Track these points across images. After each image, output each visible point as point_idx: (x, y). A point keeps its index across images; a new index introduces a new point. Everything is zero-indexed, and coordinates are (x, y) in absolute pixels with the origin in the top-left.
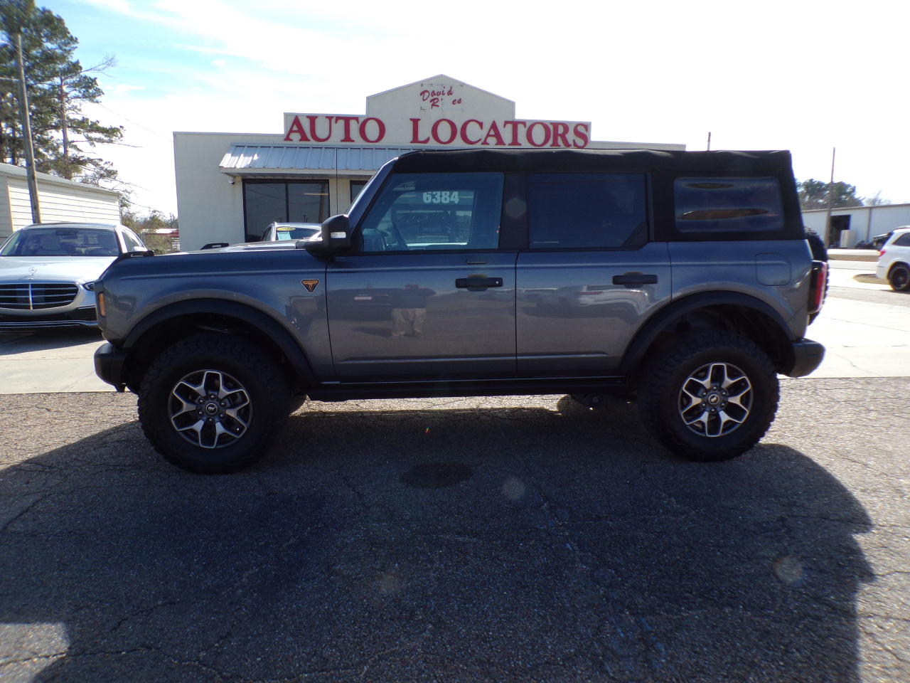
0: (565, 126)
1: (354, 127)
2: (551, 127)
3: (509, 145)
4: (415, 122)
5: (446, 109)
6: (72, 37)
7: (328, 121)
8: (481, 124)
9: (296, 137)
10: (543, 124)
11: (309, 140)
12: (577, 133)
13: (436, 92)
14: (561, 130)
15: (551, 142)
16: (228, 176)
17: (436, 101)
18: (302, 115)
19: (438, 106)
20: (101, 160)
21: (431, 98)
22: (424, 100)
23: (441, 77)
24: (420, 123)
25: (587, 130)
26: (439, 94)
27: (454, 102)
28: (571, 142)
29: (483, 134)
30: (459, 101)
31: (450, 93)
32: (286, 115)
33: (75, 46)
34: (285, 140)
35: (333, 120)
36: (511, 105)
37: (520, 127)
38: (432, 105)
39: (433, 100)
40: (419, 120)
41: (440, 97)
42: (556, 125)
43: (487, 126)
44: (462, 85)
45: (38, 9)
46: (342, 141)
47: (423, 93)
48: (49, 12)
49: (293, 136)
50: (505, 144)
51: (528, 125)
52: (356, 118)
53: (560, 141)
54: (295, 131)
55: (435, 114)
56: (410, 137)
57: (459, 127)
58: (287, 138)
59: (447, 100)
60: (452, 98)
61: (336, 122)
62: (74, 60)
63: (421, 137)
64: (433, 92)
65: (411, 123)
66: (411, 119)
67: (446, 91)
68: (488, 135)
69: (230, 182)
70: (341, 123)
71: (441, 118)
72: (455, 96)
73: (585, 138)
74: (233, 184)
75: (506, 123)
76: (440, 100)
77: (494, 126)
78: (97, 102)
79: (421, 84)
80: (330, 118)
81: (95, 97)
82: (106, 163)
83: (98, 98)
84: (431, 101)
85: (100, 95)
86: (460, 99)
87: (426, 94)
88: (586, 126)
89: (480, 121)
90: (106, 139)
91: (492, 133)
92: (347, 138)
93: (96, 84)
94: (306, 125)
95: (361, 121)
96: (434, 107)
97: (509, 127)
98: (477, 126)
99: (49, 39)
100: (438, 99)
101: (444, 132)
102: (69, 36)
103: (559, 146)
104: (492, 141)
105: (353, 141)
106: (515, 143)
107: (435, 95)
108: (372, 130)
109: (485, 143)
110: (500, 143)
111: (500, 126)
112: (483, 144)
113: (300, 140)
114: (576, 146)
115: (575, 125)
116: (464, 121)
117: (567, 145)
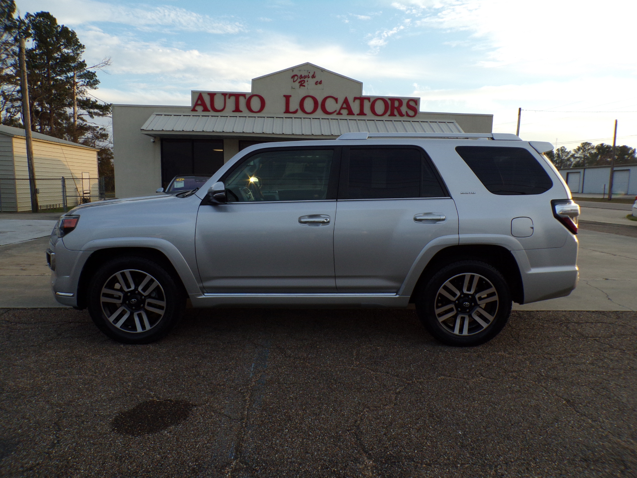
0: (400, 100)
1: (242, 102)
2: (389, 102)
3: (358, 115)
4: (287, 98)
5: (311, 88)
6: (81, 44)
7: (223, 97)
8: (336, 100)
9: (199, 108)
10: (383, 99)
11: (209, 111)
12: (409, 106)
13: (303, 76)
14: (396, 104)
15: (389, 113)
16: (150, 137)
17: (303, 82)
18: (205, 92)
19: (304, 86)
20: (98, 127)
21: (299, 80)
22: (294, 82)
23: (308, 64)
24: (291, 99)
25: (416, 105)
26: (305, 77)
27: (316, 83)
28: (404, 112)
29: (337, 107)
30: (320, 83)
31: (313, 77)
32: (193, 93)
33: (82, 50)
34: (192, 110)
35: (227, 97)
36: (359, 85)
37: (366, 102)
38: (301, 85)
39: (301, 81)
40: (290, 96)
41: (306, 80)
42: (393, 100)
43: (341, 101)
44: (322, 70)
45: (59, 26)
46: (233, 111)
47: (293, 77)
48: (66, 28)
49: (198, 108)
50: (354, 114)
51: (372, 100)
52: (244, 95)
53: (396, 112)
54: (199, 105)
55: (302, 92)
56: (283, 109)
57: (320, 101)
58: (194, 110)
59: (310, 82)
60: (315, 80)
61: (229, 98)
62: (81, 60)
63: (292, 109)
64: (301, 76)
65: (284, 99)
66: (284, 96)
67: (311, 75)
68: (342, 108)
69: (152, 140)
70: (233, 99)
71: (307, 95)
72: (318, 79)
73: (415, 110)
74: (154, 142)
75: (355, 98)
76: (306, 81)
77: (346, 101)
78: (95, 88)
79: (292, 69)
80: (225, 94)
81: (94, 85)
82: (101, 129)
83: (96, 86)
84: (299, 83)
85: (97, 84)
86: (321, 81)
87: (296, 78)
88: (416, 101)
89: (336, 97)
90: (101, 113)
91: (345, 106)
92: (237, 110)
93: (95, 76)
94: (207, 100)
95: (247, 97)
96: (302, 87)
97: (358, 102)
98: (334, 101)
99: (66, 46)
100: (304, 81)
101: (309, 105)
102: (79, 44)
103: (396, 116)
104: (344, 112)
105: (241, 112)
106: (362, 113)
107: (302, 78)
108: (255, 104)
109: (339, 113)
110: (351, 113)
111: (350, 100)
112: (337, 114)
113: (203, 111)
114: (408, 115)
115: (407, 100)
116: (323, 98)
117: (401, 115)
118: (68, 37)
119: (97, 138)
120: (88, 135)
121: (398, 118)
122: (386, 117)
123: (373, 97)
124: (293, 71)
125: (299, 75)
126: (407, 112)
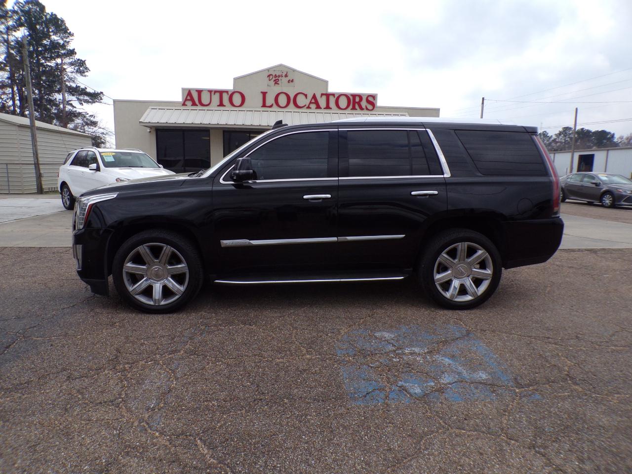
0: (360, 97)
1: (226, 97)
2: (351, 98)
3: (324, 108)
4: (264, 94)
5: (284, 87)
6: (70, 32)
7: (209, 94)
8: (306, 96)
9: (189, 103)
10: (346, 95)
11: (197, 105)
12: (368, 101)
13: (277, 75)
14: (357, 99)
15: (351, 107)
16: (147, 128)
18: (193, 89)
19: (278, 84)
20: (87, 114)
21: (274, 79)
22: (270, 80)
23: (281, 65)
24: (267, 95)
25: (374, 99)
26: (279, 76)
27: (289, 82)
28: (364, 107)
29: (307, 102)
30: (292, 81)
31: (286, 76)
32: (183, 90)
33: (72, 38)
34: (183, 105)
35: (213, 93)
36: (325, 83)
37: (331, 98)
38: (275, 83)
39: (276, 80)
40: (266, 93)
41: (280, 79)
42: (354, 96)
43: (310, 96)
44: (294, 71)
45: (48, 14)
46: (218, 106)
47: (269, 76)
48: (55, 15)
49: (187, 103)
50: (321, 108)
51: (336, 96)
52: (227, 92)
53: (357, 106)
54: (189, 100)
55: (277, 89)
56: (261, 104)
57: (292, 97)
59: (284, 80)
60: (288, 79)
62: (71, 48)
63: (268, 104)
64: (276, 75)
65: (261, 96)
66: (261, 92)
67: (284, 75)
68: (311, 103)
70: (218, 95)
71: (281, 92)
72: (290, 78)
73: (373, 104)
74: (150, 132)
75: (322, 95)
77: (314, 97)
78: (85, 76)
79: (268, 70)
80: (210, 91)
81: (84, 72)
82: (90, 116)
83: (86, 74)
84: (274, 81)
85: (87, 71)
87: (271, 77)
88: (374, 97)
89: (306, 94)
90: (90, 100)
91: (313, 101)
92: (221, 104)
93: (85, 64)
94: (195, 96)
95: (230, 93)
96: (276, 85)
97: (324, 98)
98: (303, 97)
99: (55, 34)
100: (278, 80)
101: (283, 100)
102: (68, 31)
103: (357, 109)
104: (313, 106)
105: (225, 106)
106: (328, 107)
107: (277, 77)
108: (237, 99)
109: (309, 107)
110: (318, 107)
111: (318, 97)
112: (307, 108)
113: (192, 105)
114: (367, 109)
115: (367, 96)
116: (295, 94)
117: (361, 108)
118: (57, 24)
119: (87, 124)
120: (79, 121)
121: (359, 111)
122: (349, 111)
123: (337, 93)
124: (268, 71)
125: (274, 75)
126: (366, 106)
